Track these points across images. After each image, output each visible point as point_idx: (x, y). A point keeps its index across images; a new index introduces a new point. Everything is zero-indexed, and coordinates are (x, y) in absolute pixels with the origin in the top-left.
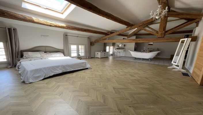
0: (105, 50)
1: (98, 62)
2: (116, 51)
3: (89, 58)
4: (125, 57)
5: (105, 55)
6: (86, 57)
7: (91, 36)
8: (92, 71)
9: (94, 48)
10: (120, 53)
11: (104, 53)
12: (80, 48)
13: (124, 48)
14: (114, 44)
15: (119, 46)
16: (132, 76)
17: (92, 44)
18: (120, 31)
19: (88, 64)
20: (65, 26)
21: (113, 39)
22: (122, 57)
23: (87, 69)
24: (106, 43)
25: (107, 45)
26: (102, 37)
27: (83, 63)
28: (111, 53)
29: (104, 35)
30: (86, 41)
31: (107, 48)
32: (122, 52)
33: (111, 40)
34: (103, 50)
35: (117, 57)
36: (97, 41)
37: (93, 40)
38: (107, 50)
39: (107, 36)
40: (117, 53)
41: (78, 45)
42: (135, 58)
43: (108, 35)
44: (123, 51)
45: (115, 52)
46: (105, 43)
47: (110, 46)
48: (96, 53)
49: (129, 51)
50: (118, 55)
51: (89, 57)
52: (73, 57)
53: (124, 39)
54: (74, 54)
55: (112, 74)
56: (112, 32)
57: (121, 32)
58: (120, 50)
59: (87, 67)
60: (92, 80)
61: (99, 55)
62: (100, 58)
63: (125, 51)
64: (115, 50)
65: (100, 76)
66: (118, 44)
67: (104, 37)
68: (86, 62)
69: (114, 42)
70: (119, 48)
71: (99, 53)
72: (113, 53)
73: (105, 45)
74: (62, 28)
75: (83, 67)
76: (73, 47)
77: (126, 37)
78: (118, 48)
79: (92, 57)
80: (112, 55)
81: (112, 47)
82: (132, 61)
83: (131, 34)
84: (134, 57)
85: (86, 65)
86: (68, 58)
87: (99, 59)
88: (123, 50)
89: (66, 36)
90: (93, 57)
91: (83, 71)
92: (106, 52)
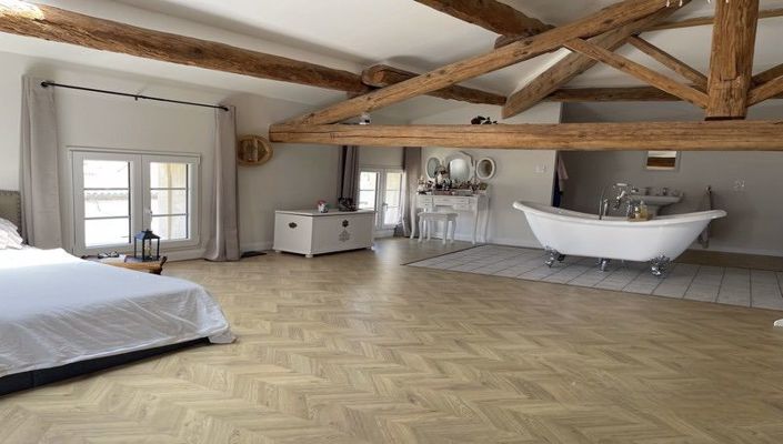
0: (347, 201)
1: (293, 289)
2: (424, 203)
3: (224, 258)
4: (490, 248)
5: (344, 237)
6: (199, 252)
7: (245, 96)
8: (243, 357)
9: (263, 182)
10: (451, 217)
11: (335, 220)
12: (154, 183)
13: (483, 186)
14: (409, 159)
15: (446, 172)
17: (247, 151)
18: (450, 68)
19: (209, 311)
20: (39, 14)
22: (467, 247)
23: (204, 342)
24: (355, 148)
25: (362, 159)
26: (325, 107)
27: (169, 300)
28: (392, 217)
29: (342, 93)
30: (205, 131)
31: (367, 180)
32: (471, 213)
33: (385, 131)
34: (333, 195)
35: (437, 250)
36: (286, 133)
37: (259, 124)
38: (366, 200)
39: (362, 102)
40: (435, 217)
41: (139, 158)
42: (561, 257)
43: (372, 89)
44: (474, 208)
45: (418, 211)
46: (345, 148)
47: (382, 171)
48: (283, 219)
49: (516, 206)
50: (444, 233)
51: (224, 252)
52: (95, 255)
53: (477, 121)
55: (387, 380)
56: (394, 75)
57: (460, 76)
58: (455, 202)
59: (203, 332)
60: (236, 433)
61: (301, 232)
62: (308, 252)
63: (488, 204)
64: (419, 201)
65: (302, 398)
66: (440, 155)
67: (338, 101)
68: (192, 294)
69: (413, 143)
70: (447, 188)
71: (306, 222)
72: (407, 218)
73: (349, 163)
74: (11, 30)
75: (170, 326)
76: (104, 176)
77: (493, 112)
78: (439, 187)
79: (247, 247)
80: (398, 233)
81: (395, 179)
82: (535, 276)
83: (529, 86)
84: (549, 252)
85: (192, 313)
86: (58, 257)
87: (304, 267)
88: (475, 198)
89: (43, 87)
90: (258, 246)
91: (173, 360)
92: (354, 210)
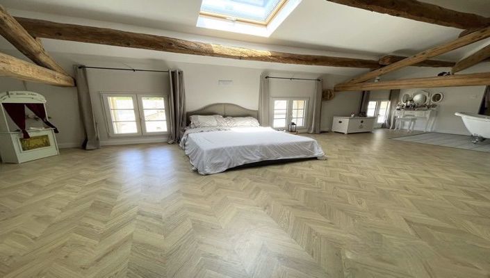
0: (362, 112)
1: (341, 144)
2: (398, 114)
3: (315, 133)
4: (434, 134)
5: (361, 127)
6: (306, 131)
7: (327, 75)
8: (330, 165)
9: (330, 106)
10: (414, 120)
11: (359, 120)
13: (434, 106)
14: (393, 95)
15: (412, 100)
16: (476, 196)
17: (326, 95)
18: (428, 51)
19: (318, 149)
20: (270, 54)
21: (394, 79)
22: (421, 133)
23: (315, 158)
24: (369, 92)
25: (371, 96)
26: (358, 76)
27: (306, 143)
28: (381, 120)
29: (368, 69)
30: (311, 89)
31: (372, 105)
32: (426, 118)
33: (387, 83)
34: (357, 112)
35: (402, 133)
36: (341, 87)
37: (331, 85)
38: (370, 113)
39: (378, 72)
40: (404, 120)
41: (290, 98)
42: (483, 139)
43: (383, 66)
44: (428, 116)
45: (395, 117)
46: (364, 92)
47: (379, 100)
48: (336, 120)
49: (456, 114)
50: (407, 126)
51: (315, 131)
52: (278, 129)
53: (441, 75)
54: (280, 122)
55: (391, 180)
56: (394, 58)
57: (434, 54)
58: (416, 113)
59: (316, 155)
60: (335, 188)
61: (344, 124)
62: (346, 132)
63: (436, 114)
64: (396, 113)
65: (357, 181)
66: (410, 93)
67: (366, 73)
68: (313, 142)
69: (398, 88)
70: (414, 107)
71: (346, 121)
72: (389, 121)
73: (365, 98)
74: (262, 60)
75: (306, 152)
76: (280, 106)
77: (448, 70)
78: (407, 107)
79: (322, 130)
80: (383, 126)
81: (385, 105)
82: (466, 147)
84: (473, 137)
85: (312, 149)
86: (268, 129)
87: (345, 137)
88: (429, 111)
89: (266, 77)
90: (326, 129)
91: (307, 163)
92: (366, 116)
